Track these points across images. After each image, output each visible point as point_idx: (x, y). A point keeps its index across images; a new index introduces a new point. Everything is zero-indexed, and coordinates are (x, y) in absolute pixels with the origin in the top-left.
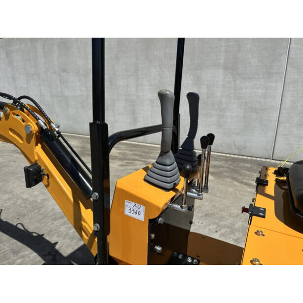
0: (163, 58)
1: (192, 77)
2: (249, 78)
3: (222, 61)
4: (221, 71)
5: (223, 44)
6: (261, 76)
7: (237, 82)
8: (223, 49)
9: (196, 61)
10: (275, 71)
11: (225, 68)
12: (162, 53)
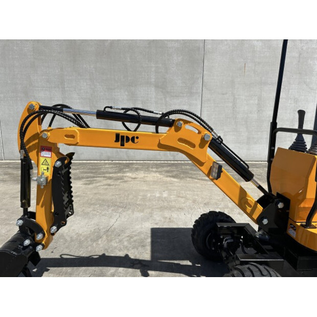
0: (94, 72)
1: (127, 93)
2: (176, 96)
3: (153, 80)
4: (153, 89)
5: (153, 65)
6: (185, 95)
7: (168, 99)
8: (153, 69)
9: (129, 78)
10: (195, 91)
11: (157, 86)
12: (92, 67)
